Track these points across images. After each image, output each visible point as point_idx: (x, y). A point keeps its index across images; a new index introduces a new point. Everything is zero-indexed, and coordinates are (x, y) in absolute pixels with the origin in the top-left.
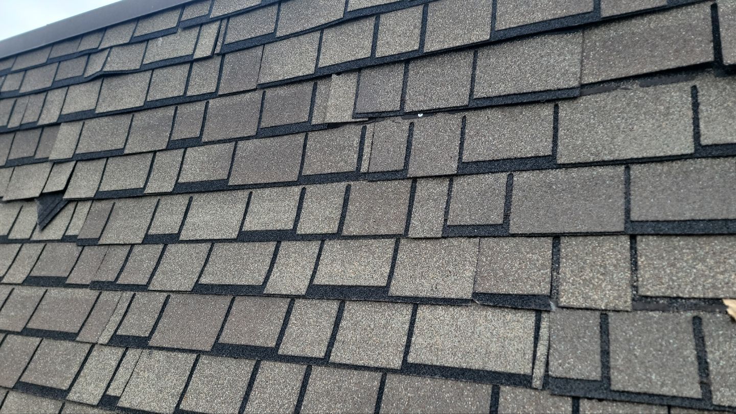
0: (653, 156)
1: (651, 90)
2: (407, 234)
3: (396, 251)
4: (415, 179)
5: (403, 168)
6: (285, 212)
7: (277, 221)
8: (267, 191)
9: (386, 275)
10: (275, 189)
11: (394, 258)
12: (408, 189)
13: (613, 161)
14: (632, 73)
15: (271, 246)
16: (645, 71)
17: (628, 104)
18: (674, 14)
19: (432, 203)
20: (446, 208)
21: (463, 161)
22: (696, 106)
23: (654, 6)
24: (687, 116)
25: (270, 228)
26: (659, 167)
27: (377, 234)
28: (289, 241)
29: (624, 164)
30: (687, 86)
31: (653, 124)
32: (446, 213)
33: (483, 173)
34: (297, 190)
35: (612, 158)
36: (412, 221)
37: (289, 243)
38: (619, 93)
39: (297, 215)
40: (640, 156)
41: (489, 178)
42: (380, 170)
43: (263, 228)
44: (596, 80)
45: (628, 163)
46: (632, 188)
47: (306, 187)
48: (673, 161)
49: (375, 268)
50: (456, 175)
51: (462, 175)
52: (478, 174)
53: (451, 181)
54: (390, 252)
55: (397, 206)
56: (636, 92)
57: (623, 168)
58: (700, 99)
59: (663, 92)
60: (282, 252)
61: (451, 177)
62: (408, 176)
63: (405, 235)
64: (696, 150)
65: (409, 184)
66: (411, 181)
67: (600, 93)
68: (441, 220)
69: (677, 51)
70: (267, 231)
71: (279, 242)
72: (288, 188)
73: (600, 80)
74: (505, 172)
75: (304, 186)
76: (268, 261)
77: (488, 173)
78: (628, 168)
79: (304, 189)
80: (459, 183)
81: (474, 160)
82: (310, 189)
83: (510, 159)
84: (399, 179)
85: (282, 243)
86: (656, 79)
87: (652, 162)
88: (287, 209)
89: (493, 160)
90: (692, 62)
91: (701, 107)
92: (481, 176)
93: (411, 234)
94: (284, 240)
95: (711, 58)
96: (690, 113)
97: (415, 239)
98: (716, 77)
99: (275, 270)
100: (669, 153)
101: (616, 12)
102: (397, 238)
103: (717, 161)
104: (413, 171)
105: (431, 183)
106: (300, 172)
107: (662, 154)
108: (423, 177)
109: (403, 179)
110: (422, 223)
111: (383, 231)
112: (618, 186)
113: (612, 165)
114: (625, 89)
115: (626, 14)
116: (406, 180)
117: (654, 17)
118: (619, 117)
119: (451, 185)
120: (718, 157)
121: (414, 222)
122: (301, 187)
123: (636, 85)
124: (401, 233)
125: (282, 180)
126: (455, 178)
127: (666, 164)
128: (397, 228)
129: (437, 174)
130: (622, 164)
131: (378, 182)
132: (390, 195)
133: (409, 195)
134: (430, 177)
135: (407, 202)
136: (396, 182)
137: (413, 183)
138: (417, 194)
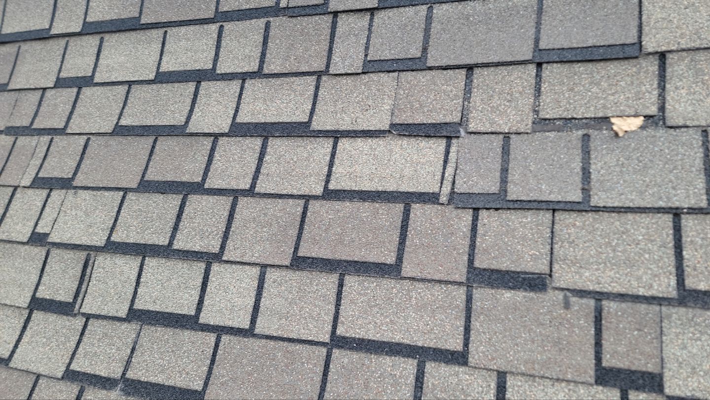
2: (328, 71)
3: (317, 88)
4: (336, 14)
5: (323, 2)
6: (203, 51)
7: (195, 61)
8: (183, 30)
9: (308, 112)
10: (192, 28)
11: (316, 96)
12: (329, 24)
15: (191, 86)
19: (353, 39)
20: (366, 44)
25: (188, 68)
27: (298, 71)
28: (209, 81)
32: (367, 48)
33: (404, 6)
34: (214, 27)
36: (333, 57)
37: (210, 83)
39: (216, 54)
41: (410, 11)
42: (300, 4)
43: (181, 69)
46: (543, 18)
47: (224, 24)
49: (297, 106)
50: (377, 9)
51: (382, 8)
52: (398, 7)
53: (372, 15)
54: (312, 89)
55: (318, 42)
60: (202, 92)
61: (372, 11)
62: (329, 10)
63: (326, 71)
65: (329, 18)
66: (331, 16)
68: (361, 56)
70: (185, 71)
71: (199, 82)
72: (205, 26)
74: (425, 4)
75: (221, 23)
76: (189, 101)
77: (409, 6)
79: (222, 26)
80: (380, 16)
82: (228, 26)
84: (320, 14)
85: (202, 83)
88: (205, 47)
92: (402, 10)
93: (331, 71)
94: (204, 80)
97: (336, 75)
99: (196, 110)
102: (319, 74)
104: (333, 6)
105: (352, 18)
106: (217, 8)
108: (344, 12)
109: (324, 14)
110: (343, 59)
111: (304, 68)
112: (531, 16)
116: (327, 16)
119: (371, 20)
121: (335, 58)
122: (218, 25)
124: (322, 70)
125: (198, 18)
126: (376, 12)
128: (318, 65)
129: (358, 8)
131: (299, 18)
132: (311, 31)
133: (330, 31)
134: (352, 11)
135: (328, 37)
136: (317, 18)
137: (334, 17)
138: (338, 29)
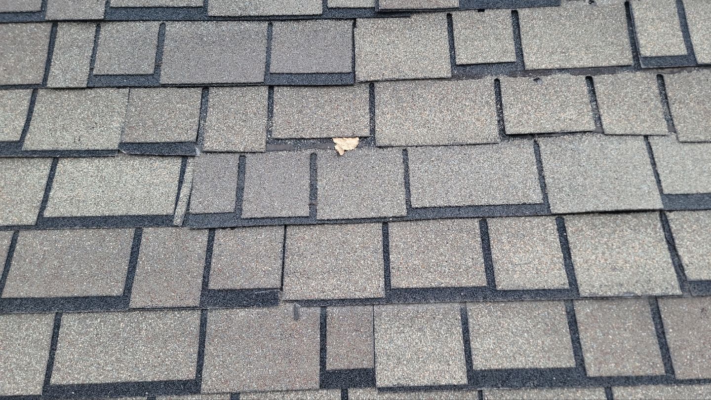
0: (291, 14)
2: (46, 85)
3: (32, 103)
4: (55, 23)
5: (39, 9)
9: (20, 130)
11: (31, 111)
12: (47, 34)
13: (258, 17)
19: (76, 50)
20: (92, 57)
21: (111, 5)
26: (295, 25)
27: (9, 83)
29: (268, 21)
32: (93, 61)
33: (134, 21)
35: (257, 14)
36: (52, 69)
40: (281, 14)
41: (141, 26)
42: (11, 10)
45: (271, 20)
46: (273, 43)
48: (307, 20)
49: (6, 122)
50: (104, 21)
51: (110, 21)
52: (128, 21)
53: (98, 27)
54: (26, 104)
55: (34, 53)
57: (266, 24)
61: (98, 23)
62: (46, 18)
63: (43, 85)
64: (324, 11)
65: (48, 27)
66: (50, 25)
68: (86, 69)
74: (157, 21)
77: (139, 21)
78: (271, 25)
80: (107, 30)
81: (123, 6)
83: (162, 7)
84: (37, 22)
87: (291, 20)
89: (144, 7)
92: (132, 24)
93: (50, 84)
97: (56, 89)
100: (303, 13)
102: (35, 88)
103: (339, 23)
104: (52, 13)
105: (74, 29)
107: (298, 13)
108: (64, 21)
109: (41, 22)
110: (65, 72)
111: (16, 80)
112: (262, 41)
113: (258, 20)
116: (44, 24)
119: (98, 31)
120: (340, 19)
121: (54, 70)
124: (38, 83)
126: (102, 24)
127: (302, 22)
128: (34, 77)
129: (81, 18)
130: (266, 20)
131: (10, 25)
132: (25, 39)
133: (48, 40)
134: (74, 21)
135: (46, 47)
136: (33, 26)
137: (53, 27)
138: (57, 40)
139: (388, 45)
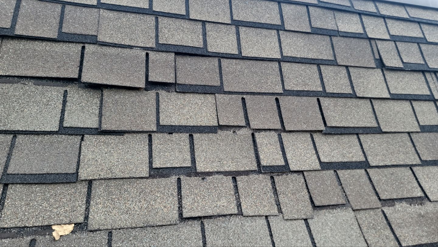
0: (33, 130)
1: (40, 88)
13: (5, 131)
14: (29, 74)
16: (37, 75)
17: (24, 94)
18: (61, 45)
22: (65, 102)
23: (49, 37)
24: (59, 107)
26: (36, 137)
29: (13, 134)
30: (62, 90)
31: (37, 110)
35: (5, 129)
38: (19, 85)
40: (24, 130)
44: (5, 74)
45: (15, 133)
46: (14, 151)
48: (45, 134)
56: (30, 86)
57: (12, 136)
58: (68, 99)
59: (48, 91)
64: (59, 129)
67: (6, 83)
69: (58, 67)
73: (7, 74)
78: (15, 137)
86: (44, 81)
87: (32, 134)
90: (66, 76)
91: (68, 104)
95: (76, 76)
96: (61, 106)
98: (79, 88)
100: (43, 130)
101: (24, 33)
103: (71, 137)
107: (38, 130)
112: (5, 149)
113: (4, 134)
114: (24, 84)
115: (31, 36)
117: (49, 43)
118: (16, 101)
120: (72, 135)
123: (31, 83)
127: (41, 136)
130: (12, 134)
139: (106, 153)
